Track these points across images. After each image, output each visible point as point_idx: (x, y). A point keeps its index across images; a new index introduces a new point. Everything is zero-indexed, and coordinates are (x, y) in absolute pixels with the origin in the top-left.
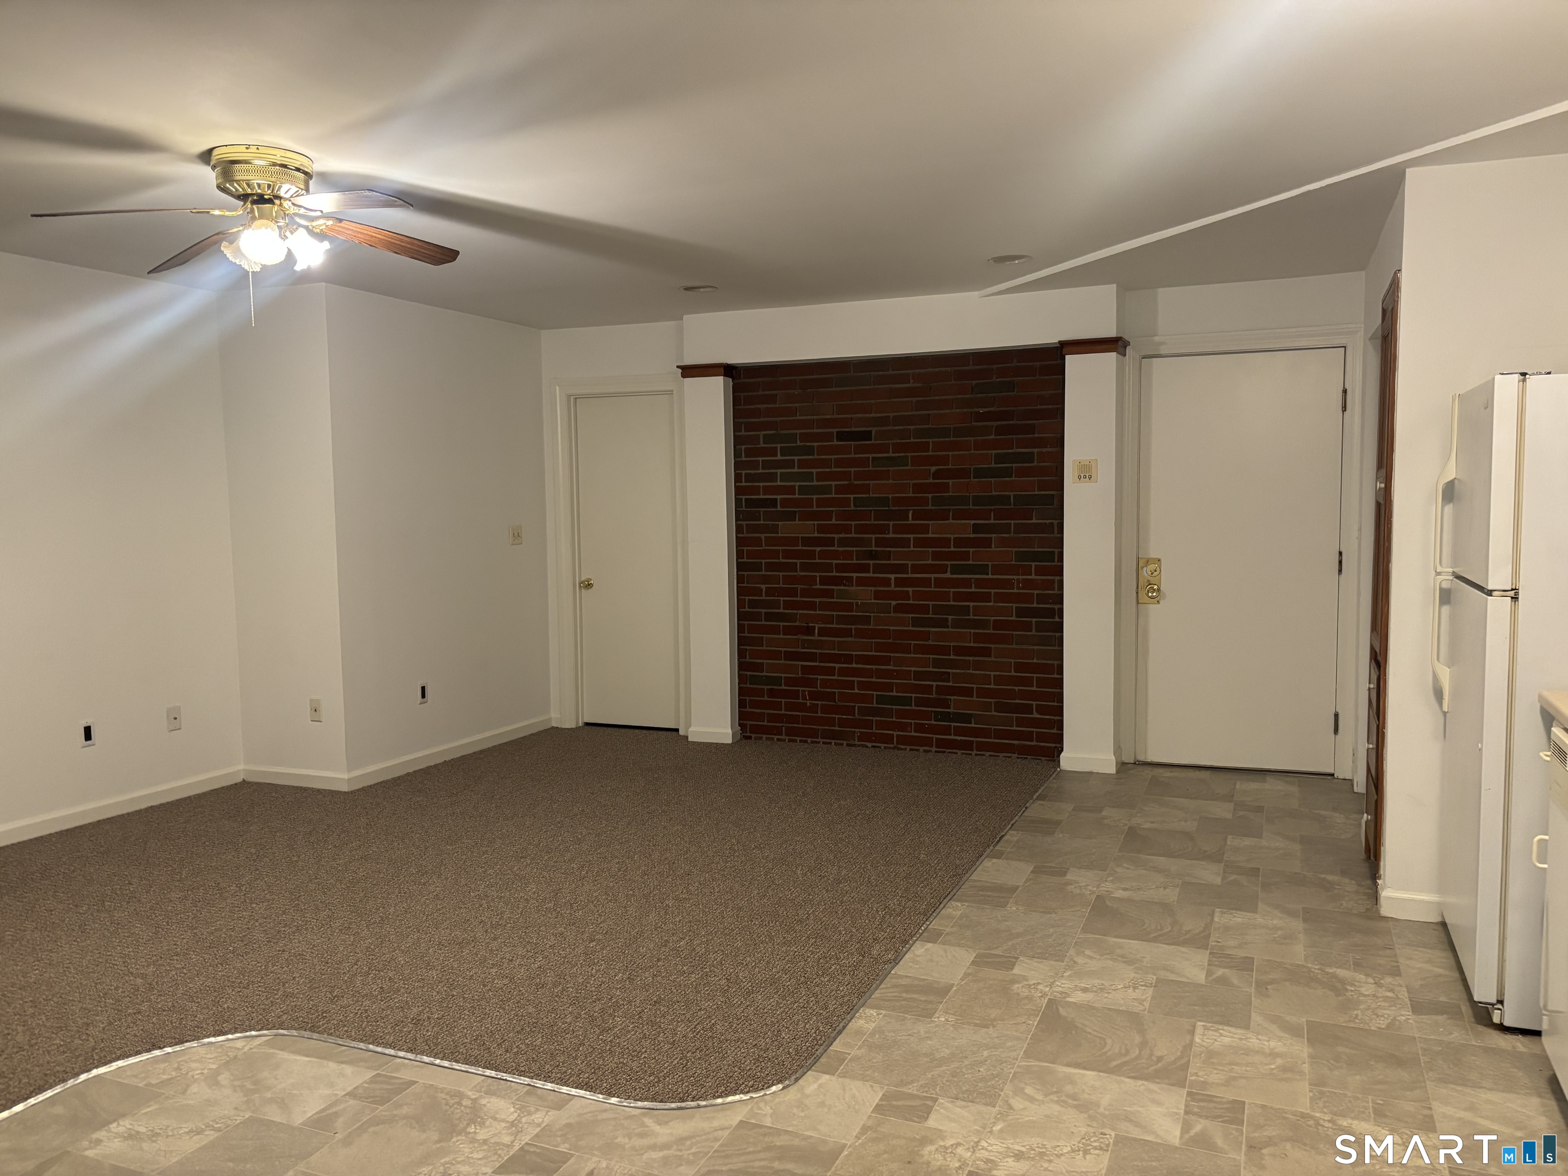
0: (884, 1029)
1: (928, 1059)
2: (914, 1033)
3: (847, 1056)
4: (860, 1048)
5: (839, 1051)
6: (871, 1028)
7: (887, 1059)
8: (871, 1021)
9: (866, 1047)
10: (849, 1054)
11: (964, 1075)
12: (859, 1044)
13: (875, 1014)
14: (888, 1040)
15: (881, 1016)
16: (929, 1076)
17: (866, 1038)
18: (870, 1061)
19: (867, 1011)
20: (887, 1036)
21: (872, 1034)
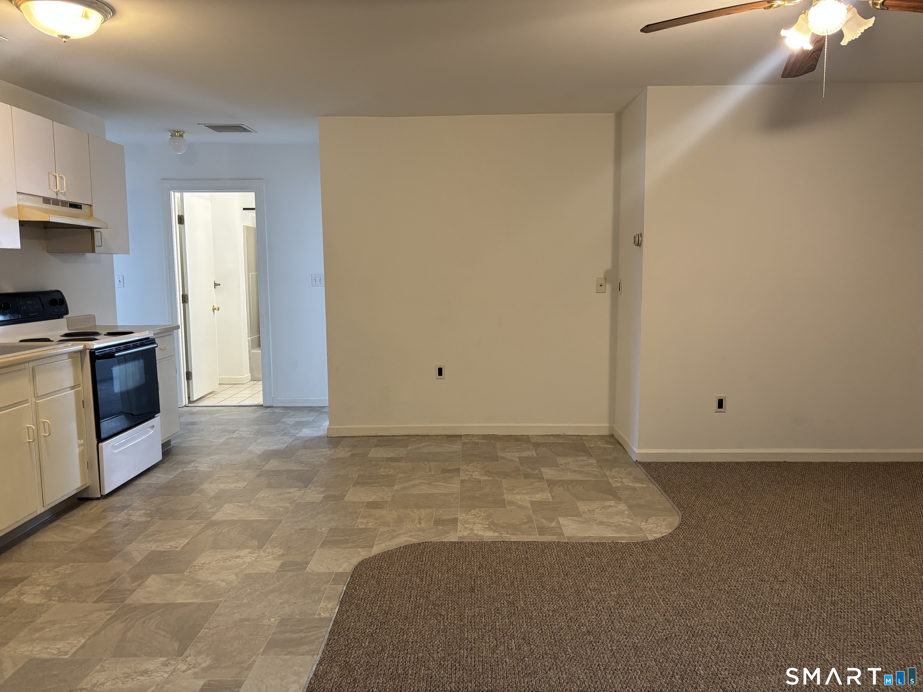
0: (313, 604)
1: (282, 590)
2: (292, 605)
3: (332, 583)
4: (326, 589)
5: (337, 585)
6: (321, 603)
7: (308, 586)
8: (323, 608)
9: (322, 590)
10: (331, 584)
11: (260, 585)
12: (327, 591)
13: (322, 614)
14: (309, 597)
15: (317, 613)
16: (281, 582)
17: (323, 596)
18: (317, 583)
19: (328, 615)
20: (310, 600)
21: (320, 599)
